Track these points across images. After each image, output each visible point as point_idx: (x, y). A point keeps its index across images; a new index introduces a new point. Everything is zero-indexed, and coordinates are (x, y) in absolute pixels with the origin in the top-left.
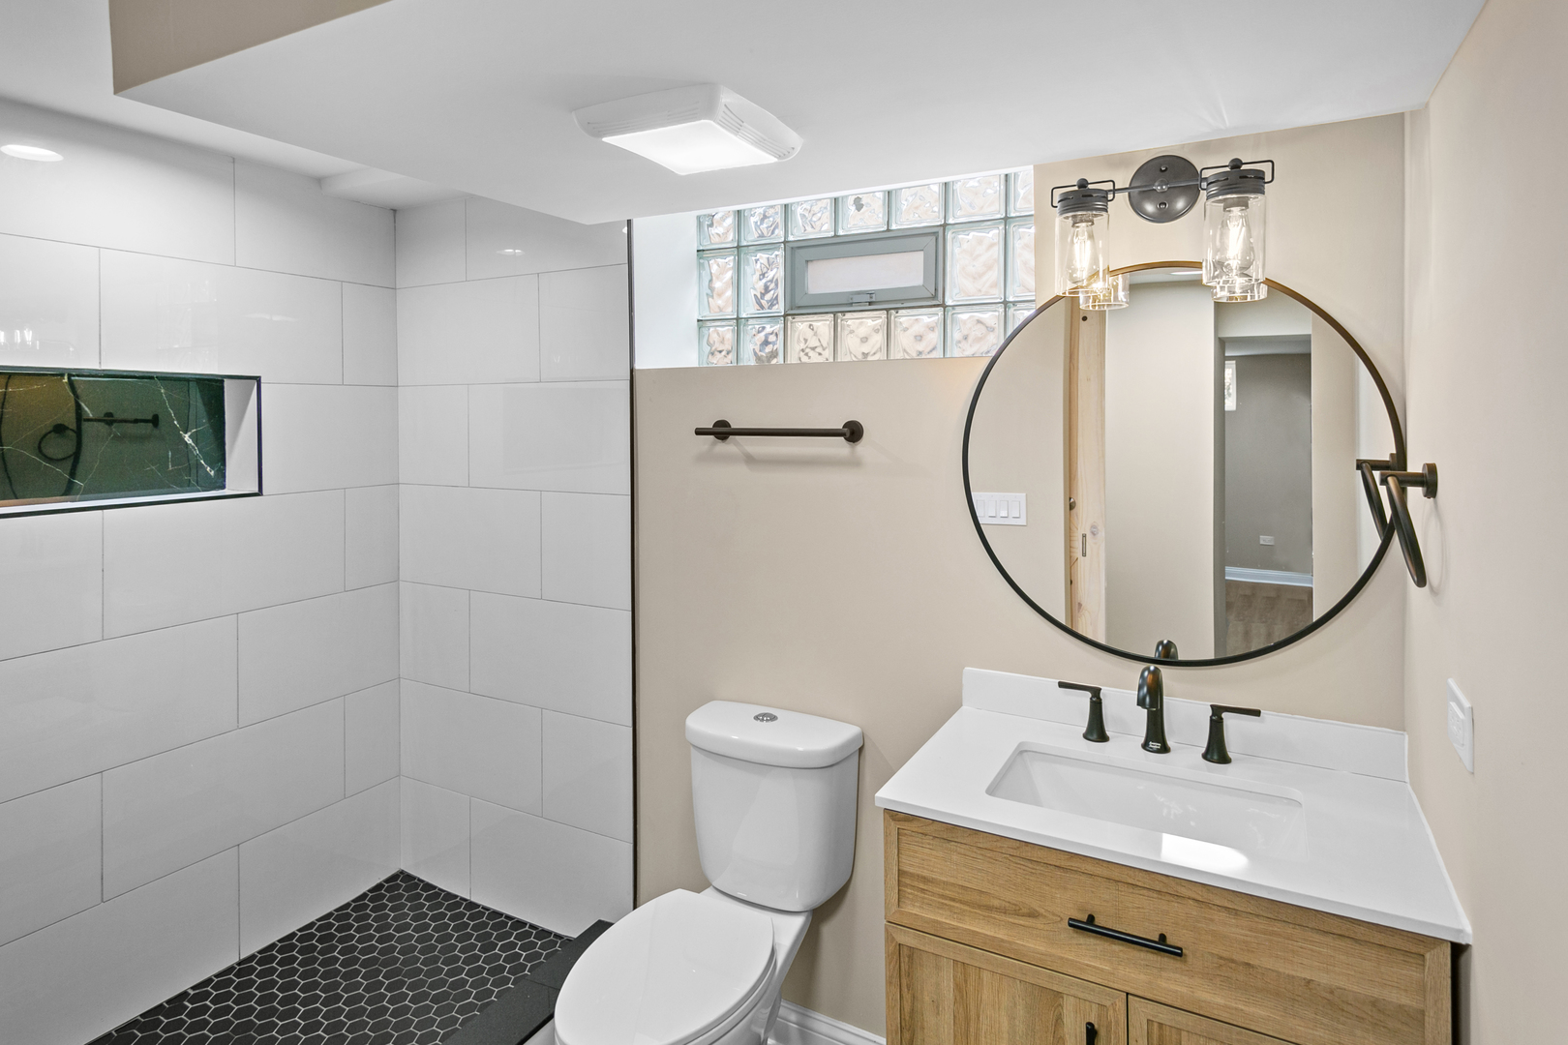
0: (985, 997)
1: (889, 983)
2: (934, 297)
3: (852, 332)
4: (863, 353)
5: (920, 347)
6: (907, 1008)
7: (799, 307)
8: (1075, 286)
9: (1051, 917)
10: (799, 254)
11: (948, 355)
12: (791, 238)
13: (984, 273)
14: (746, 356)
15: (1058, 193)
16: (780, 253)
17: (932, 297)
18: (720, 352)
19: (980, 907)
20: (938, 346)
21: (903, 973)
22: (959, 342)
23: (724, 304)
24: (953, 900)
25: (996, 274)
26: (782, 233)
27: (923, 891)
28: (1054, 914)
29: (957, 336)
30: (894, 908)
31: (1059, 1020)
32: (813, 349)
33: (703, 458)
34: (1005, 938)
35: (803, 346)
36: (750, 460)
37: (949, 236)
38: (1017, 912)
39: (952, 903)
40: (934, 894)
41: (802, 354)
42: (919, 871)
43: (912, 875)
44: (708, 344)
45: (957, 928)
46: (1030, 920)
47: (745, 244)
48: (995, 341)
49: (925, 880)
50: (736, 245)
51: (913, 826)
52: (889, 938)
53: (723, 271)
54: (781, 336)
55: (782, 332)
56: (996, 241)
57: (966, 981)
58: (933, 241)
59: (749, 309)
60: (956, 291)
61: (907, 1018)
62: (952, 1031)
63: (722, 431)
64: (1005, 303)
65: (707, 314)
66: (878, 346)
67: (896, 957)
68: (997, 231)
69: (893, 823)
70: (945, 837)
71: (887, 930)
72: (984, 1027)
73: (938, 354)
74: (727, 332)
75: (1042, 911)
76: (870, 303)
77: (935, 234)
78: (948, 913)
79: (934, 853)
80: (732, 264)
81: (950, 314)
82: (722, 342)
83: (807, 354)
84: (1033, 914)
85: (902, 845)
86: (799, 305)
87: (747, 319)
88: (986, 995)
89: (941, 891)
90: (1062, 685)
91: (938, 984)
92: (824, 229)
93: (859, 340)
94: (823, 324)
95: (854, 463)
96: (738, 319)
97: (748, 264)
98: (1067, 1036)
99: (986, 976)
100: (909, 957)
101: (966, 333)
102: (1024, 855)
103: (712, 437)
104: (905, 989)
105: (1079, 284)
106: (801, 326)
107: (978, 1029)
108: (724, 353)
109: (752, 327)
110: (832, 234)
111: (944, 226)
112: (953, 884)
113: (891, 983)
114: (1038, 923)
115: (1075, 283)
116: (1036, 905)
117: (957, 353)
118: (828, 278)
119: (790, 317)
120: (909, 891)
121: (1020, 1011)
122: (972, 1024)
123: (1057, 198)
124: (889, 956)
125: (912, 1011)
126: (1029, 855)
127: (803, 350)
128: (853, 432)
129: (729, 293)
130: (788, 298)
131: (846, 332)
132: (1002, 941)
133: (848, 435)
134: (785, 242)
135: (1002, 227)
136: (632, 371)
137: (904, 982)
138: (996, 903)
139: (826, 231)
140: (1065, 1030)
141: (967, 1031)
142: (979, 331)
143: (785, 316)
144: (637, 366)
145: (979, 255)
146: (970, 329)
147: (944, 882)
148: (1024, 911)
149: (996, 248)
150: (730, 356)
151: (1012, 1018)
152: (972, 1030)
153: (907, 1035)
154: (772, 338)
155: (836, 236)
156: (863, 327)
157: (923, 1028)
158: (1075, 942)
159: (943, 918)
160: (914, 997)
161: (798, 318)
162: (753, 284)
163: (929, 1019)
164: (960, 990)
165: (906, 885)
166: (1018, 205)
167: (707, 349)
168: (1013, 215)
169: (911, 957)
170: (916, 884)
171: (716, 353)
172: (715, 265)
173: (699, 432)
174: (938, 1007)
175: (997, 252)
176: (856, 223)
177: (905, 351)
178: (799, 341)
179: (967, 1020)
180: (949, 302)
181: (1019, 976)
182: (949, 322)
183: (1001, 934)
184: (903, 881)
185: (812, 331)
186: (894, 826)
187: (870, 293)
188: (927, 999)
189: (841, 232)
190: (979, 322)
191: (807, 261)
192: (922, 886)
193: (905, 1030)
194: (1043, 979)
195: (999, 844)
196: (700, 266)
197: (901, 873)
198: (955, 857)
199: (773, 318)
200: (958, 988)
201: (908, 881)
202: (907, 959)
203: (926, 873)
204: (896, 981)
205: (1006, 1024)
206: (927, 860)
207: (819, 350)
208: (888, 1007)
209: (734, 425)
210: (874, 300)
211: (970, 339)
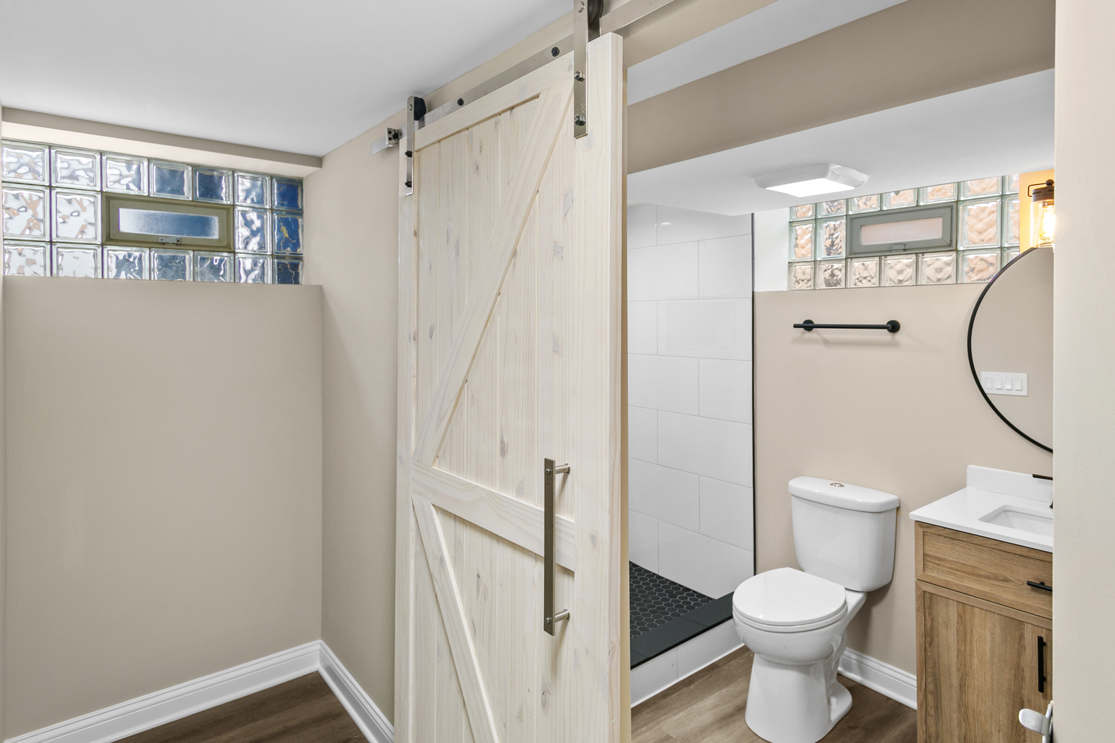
0: (976, 622)
1: (918, 610)
2: (950, 245)
3: (891, 267)
4: (899, 280)
5: (940, 276)
6: (929, 625)
7: (856, 253)
8: (1044, 242)
9: (1017, 582)
10: (856, 223)
11: (959, 282)
12: (850, 213)
13: (986, 230)
14: (820, 282)
15: (1032, 189)
16: (844, 221)
17: (949, 244)
18: (803, 280)
19: (973, 575)
20: (952, 276)
21: (926, 606)
22: (968, 272)
23: (806, 252)
24: (957, 570)
25: (994, 231)
26: (845, 209)
27: (938, 565)
28: (1019, 581)
29: (966, 269)
30: (921, 573)
31: (1022, 636)
32: (865, 278)
33: (795, 341)
34: (989, 591)
35: (857, 276)
36: (826, 342)
37: (961, 207)
38: (996, 578)
39: (956, 572)
40: (945, 567)
41: (857, 281)
42: (937, 555)
43: (931, 556)
44: (795, 277)
45: (959, 585)
46: (1005, 583)
47: (820, 217)
48: (994, 271)
49: (940, 559)
50: (814, 218)
51: (932, 531)
52: (918, 588)
53: (805, 233)
54: (843, 271)
55: (844, 268)
56: (994, 209)
57: (964, 613)
58: (950, 212)
59: (822, 255)
60: (965, 242)
61: (929, 630)
62: (956, 638)
63: (808, 326)
64: (1002, 248)
65: (794, 258)
66: (910, 275)
67: (922, 597)
68: (996, 203)
69: (920, 529)
70: (952, 537)
71: (916, 584)
72: (976, 638)
73: (953, 280)
74: (808, 268)
75: (1012, 579)
76: (904, 250)
77: (951, 207)
78: (954, 577)
79: (945, 545)
80: (811, 229)
81: (961, 255)
82: (804, 273)
83: (860, 281)
84: (1006, 580)
85: (926, 540)
86: (855, 252)
87: (820, 261)
88: (976, 621)
89: (950, 566)
90: (1035, 476)
91: (948, 614)
92: (873, 206)
93: (896, 272)
94: (872, 263)
95: (895, 345)
96: (815, 261)
97: (822, 228)
98: (1027, 645)
99: (976, 610)
100: (930, 598)
101: (973, 266)
102: (1000, 548)
103: (802, 329)
104: (927, 615)
105: (1047, 241)
106: (857, 264)
107: (971, 638)
108: (805, 281)
109: (824, 266)
110: (879, 209)
111: (957, 202)
112: (957, 562)
113: (919, 611)
114: (1010, 585)
115: (1044, 240)
116: (1008, 576)
117: (966, 280)
118: (873, 236)
119: (849, 260)
120: (930, 564)
121: (998, 630)
122: (968, 635)
123: (1031, 193)
124: (917, 597)
125: (932, 627)
126: (1003, 549)
127: (858, 279)
128: (894, 327)
129: (809, 246)
130: (848, 248)
131: (887, 268)
132: (987, 593)
133: (890, 328)
134: (846, 215)
135: (999, 201)
136: (753, 293)
137: (927, 611)
138: (983, 573)
139: (874, 208)
140: (1026, 642)
141: (965, 639)
142: (982, 265)
143: (846, 259)
144: (756, 290)
145: (984, 219)
146: (976, 264)
147: (951, 561)
148: (1001, 578)
149: (995, 214)
150: (809, 283)
151: (993, 634)
152: (968, 638)
153: (928, 639)
154: (836, 272)
155: (881, 210)
156: (900, 265)
157: (938, 636)
158: (1031, 596)
159: (951, 579)
160: (932, 619)
161: (854, 260)
162: (824, 242)
163: (942, 631)
164: (961, 617)
165: (928, 561)
166: (1011, 187)
167: (794, 280)
168: (1007, 193)
169: (931, 599)
170: (934, 561)
171: (800, 281)
172: (799, 229)
173: (796, 326)
174: (947, 626)
175: (996, 217)
176: (894, 203)
177: (928, 278)
178: (855, 274)
179: (965, 633)
180: (961, 248)
181: (997, 612)
182: (960, 261)
183: (986, 589)
184: (926, 559)
185: (864, 268)
186: (921, 530)
187: (904, 244)
188: (940, 620)
189: (885, 208)
190: (982, 259)
191: (861, 226)
192: (937, 562)
193: (927, 636)
194: (1012, 613)
195: (984, 542)
196: (791, 231)
197: (925, 555)
198: (958, 548)
199: (839, 260)
200: (960, 616)
201: (929, 559)
202: (928, 600)
203: (940, 556)
204: (922, 610)
205: (989, 636)
206: (940, 548)
207: (869, 278)
208: (917, 623)
209: (816, 322)
210: (907, 248)
211: (975, 271)
